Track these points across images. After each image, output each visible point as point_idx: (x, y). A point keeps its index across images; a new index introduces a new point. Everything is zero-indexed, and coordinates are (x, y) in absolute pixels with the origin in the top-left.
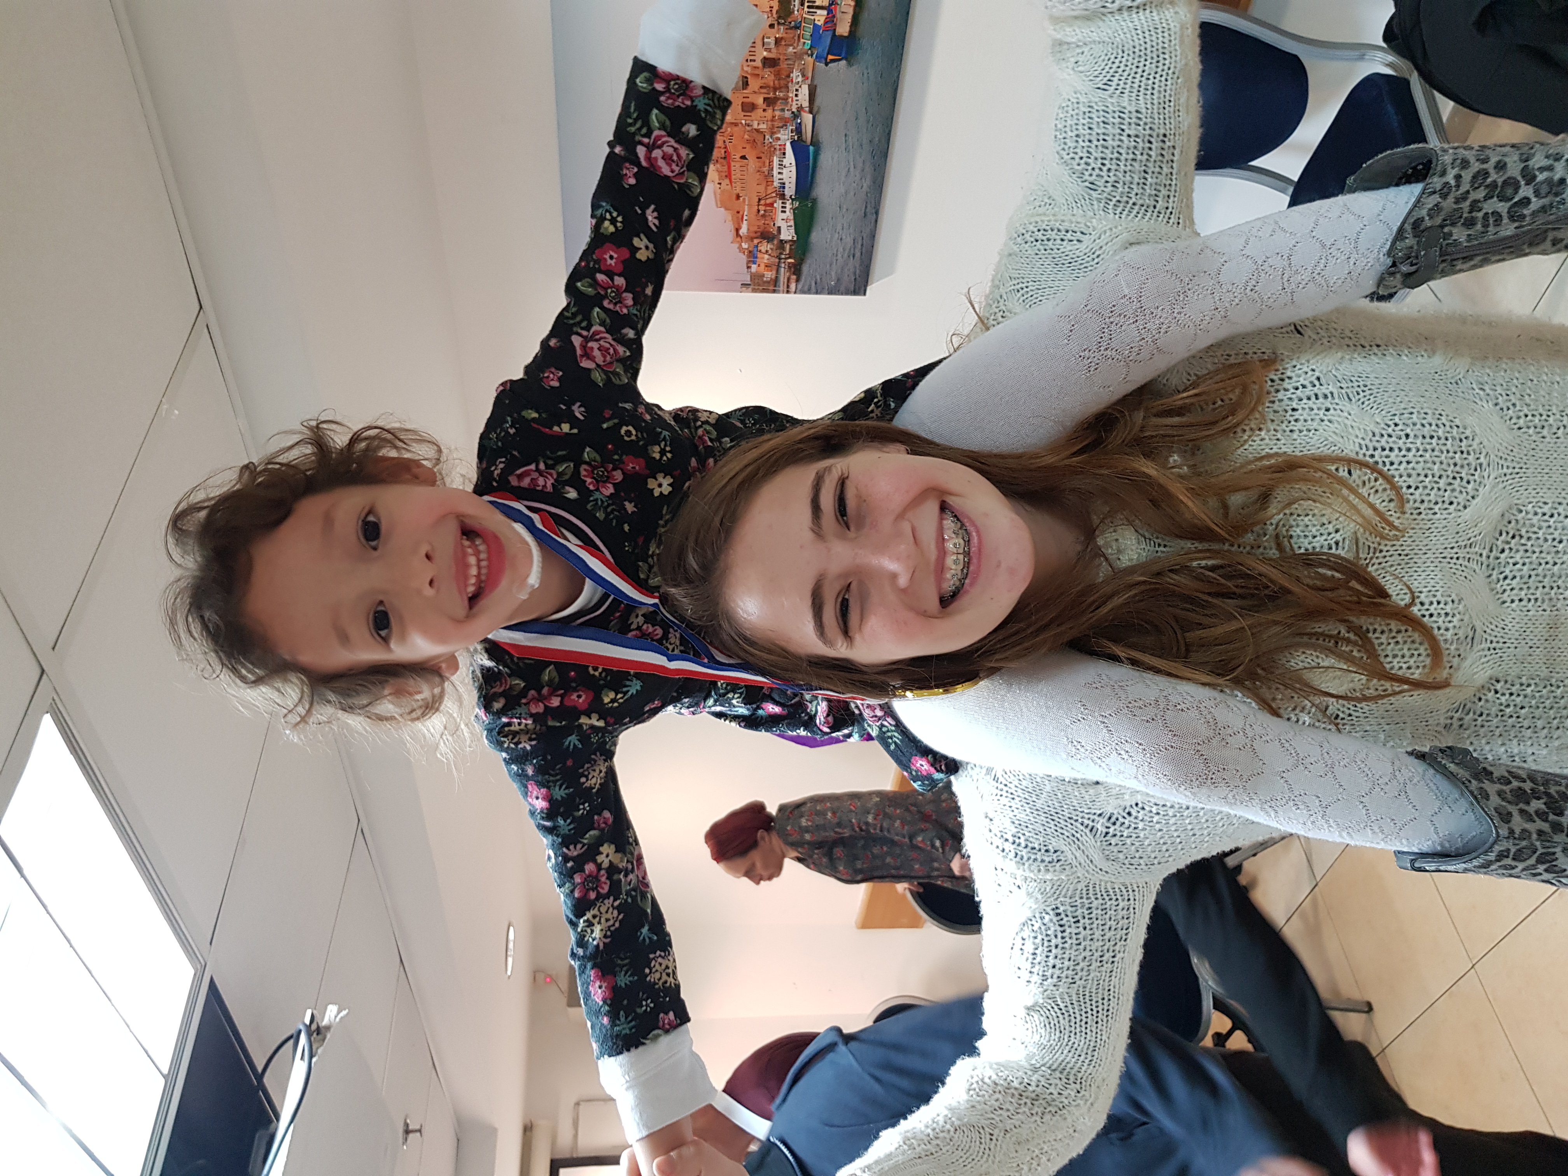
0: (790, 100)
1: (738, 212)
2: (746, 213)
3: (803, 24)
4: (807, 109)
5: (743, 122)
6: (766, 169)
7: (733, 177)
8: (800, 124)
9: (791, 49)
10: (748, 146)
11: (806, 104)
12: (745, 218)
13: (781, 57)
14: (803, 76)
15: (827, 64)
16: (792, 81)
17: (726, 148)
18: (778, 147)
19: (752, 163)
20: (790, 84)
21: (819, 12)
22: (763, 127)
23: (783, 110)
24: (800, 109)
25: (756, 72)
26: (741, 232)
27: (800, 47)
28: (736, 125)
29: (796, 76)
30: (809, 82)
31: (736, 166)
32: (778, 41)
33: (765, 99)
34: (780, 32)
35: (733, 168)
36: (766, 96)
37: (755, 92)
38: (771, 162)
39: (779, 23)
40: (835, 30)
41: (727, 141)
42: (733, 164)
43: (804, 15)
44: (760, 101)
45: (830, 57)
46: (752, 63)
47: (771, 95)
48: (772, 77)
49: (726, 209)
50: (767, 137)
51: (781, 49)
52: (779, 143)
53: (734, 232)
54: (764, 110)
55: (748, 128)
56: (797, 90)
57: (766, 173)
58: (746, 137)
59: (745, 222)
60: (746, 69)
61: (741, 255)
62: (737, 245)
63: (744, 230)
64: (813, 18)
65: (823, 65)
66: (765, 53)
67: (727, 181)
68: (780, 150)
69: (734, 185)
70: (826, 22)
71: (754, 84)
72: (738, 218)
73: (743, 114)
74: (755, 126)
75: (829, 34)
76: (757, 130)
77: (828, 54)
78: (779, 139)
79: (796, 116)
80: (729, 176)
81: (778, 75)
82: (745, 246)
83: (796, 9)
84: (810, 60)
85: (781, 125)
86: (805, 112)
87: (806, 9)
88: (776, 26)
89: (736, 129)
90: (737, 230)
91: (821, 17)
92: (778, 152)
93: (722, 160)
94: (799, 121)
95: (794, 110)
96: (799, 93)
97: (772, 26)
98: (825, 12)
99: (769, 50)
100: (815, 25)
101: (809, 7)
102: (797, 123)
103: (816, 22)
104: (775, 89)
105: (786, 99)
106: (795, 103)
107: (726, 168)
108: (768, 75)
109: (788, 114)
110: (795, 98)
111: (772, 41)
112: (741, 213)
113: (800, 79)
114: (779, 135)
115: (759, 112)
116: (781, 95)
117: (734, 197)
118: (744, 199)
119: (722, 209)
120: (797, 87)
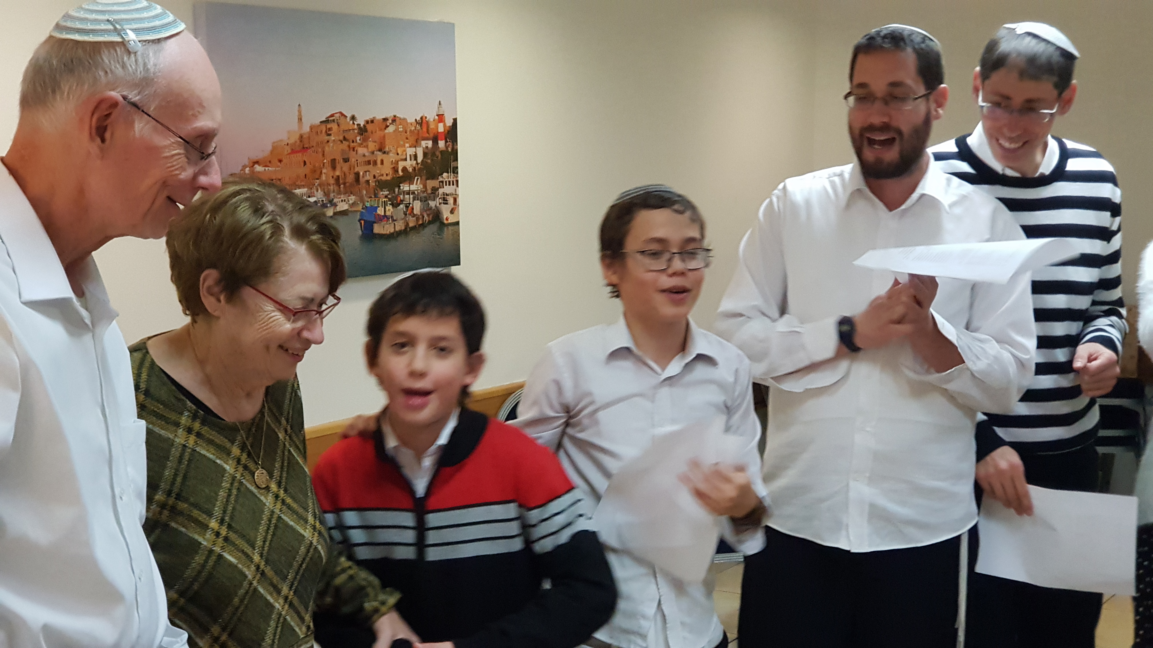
0: (339, 197)
1: (270, 162)
2: (270, 168)
3: (377, 199)
4: (335, 211)
5: (325, 161)
6: (298, 183)
7: (292, 156)
8: (327, 207)
9: (365, 192)
10: (311, 166)
11: (338, 209)
12: (267, 168)
13: (360, 186)
14: (352, 204)
15: (359, 221)
16: (349, 196)
17: (310, 148)
18: (313, 191)
19: (303, 171)
20: (347, 195)
21: (383, 209)
22: (324, 177)
23: (334, 191)
24: (335, 205)
25: (352, 169)
26: (256, 166)
27: (366, 199)
28: (323, 155)
29: (352, 198)
30: (350, 209)
31: (299, 157)
32: (368, 182)
33: (338, 176)
34: (372, 184)
35: (298, 155)
36: (340, 176)
37: (342, 168)
38: (303, 186)
39: (376, 181)
40: (375, 222)
41: (313, 149)
42: (300, 154)
43: (381, 199)
44: (338, 173)
45: (363, 222)
46: (356, 165)
47: (341, 181)
48: (351, 181)
49: (272, 152)
50: (318, 181)
51: (364, 185)
52: (315, 192)
53: (255, 159)
54: (333, 177)
55: (322, 165)
56: (345, 200)
57: (297, 183)
58: (317, 165)
59: (263, 168)
60: (353, 160)
61: (240, 168)
62: (247, 163)
63: (258, 168)
64: (380, 206)
65: (358, 217)
66: (361, 173)
67: (289, 151)
68: (311, 193)
69: (288, 156)
70: (378, 215)
71: (346, 167)
72: (265, 163)
73: (330, 160)
74: (324, 171)
75: (373, 219)
76: (321, 172)
77: (364, 220)
78: (317, 191)
79: (331, 201)
80: (293, 152)
81: (351, 185)
82: (247, 170)
83: (384, 193)
84: (360, 208)
85: (326, 191)
86: (334, 210)
87: (384, 200)
88: (375, 180)
89: (321, 155)
90: (257, 162)
91: (380, 211)
92: (309, 191)
93: (302, 146)
94: (329, 205)
95: (335, 200)
96: (344, 203)
97: (374, 177)
98: (383, 214)
99: (363, 177)
100: (376, 208)
101: (385, 201)
102: (327, 204)
103: (378, 208)
104: (344, 184)
105: (339, 193)
106: (338, 200)
107: (298, 149)
108: (351, 178)
109: (332, 195)
110: (340, 200)
111: (368, 177)
112: (269, 165)
113: (351, 202)
114: (319, 191)
115: (331, 174)
116: (342, 189)
117: (280, 158)
118: (278, 167)
119: (270, 148)
120: (346, 200)
